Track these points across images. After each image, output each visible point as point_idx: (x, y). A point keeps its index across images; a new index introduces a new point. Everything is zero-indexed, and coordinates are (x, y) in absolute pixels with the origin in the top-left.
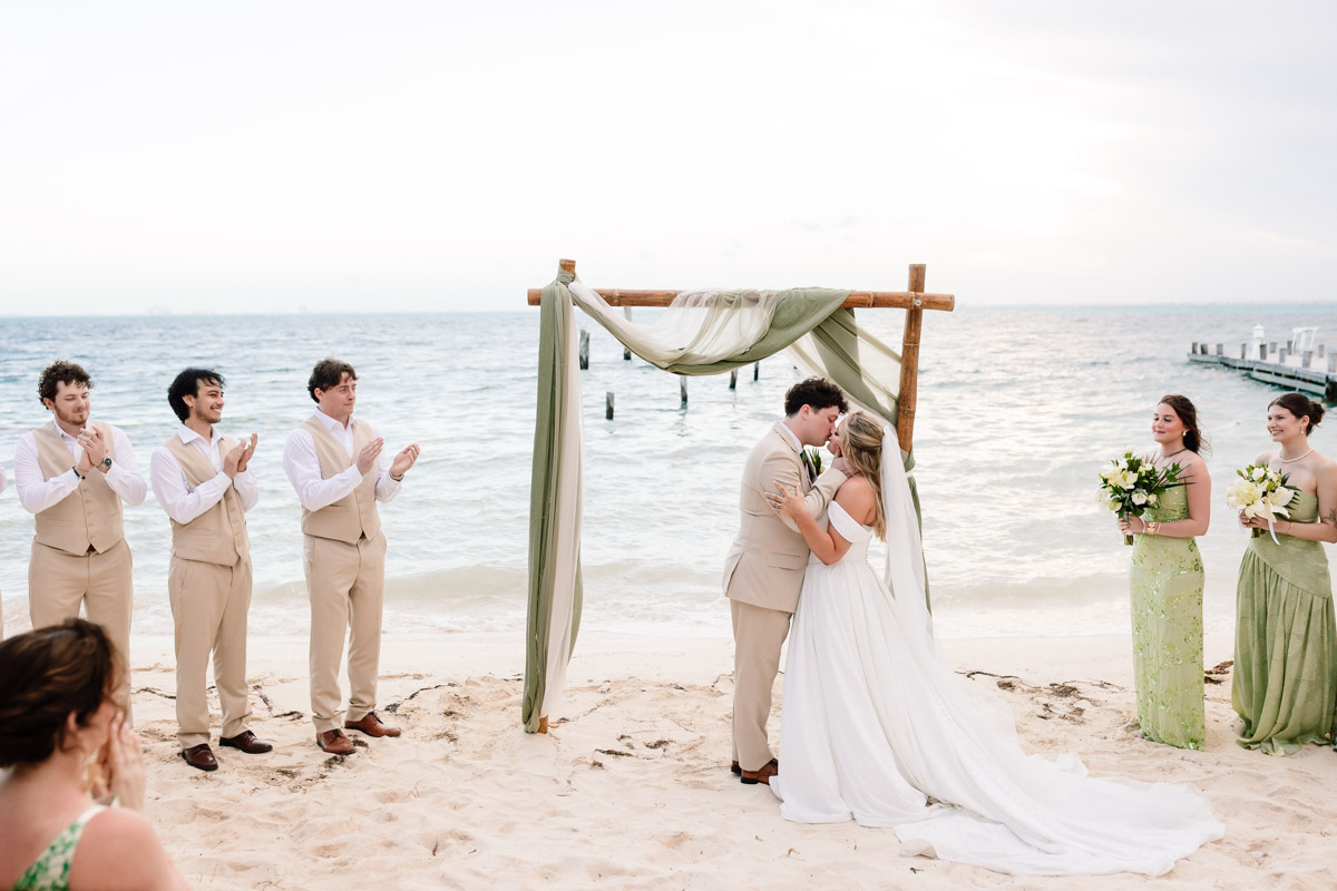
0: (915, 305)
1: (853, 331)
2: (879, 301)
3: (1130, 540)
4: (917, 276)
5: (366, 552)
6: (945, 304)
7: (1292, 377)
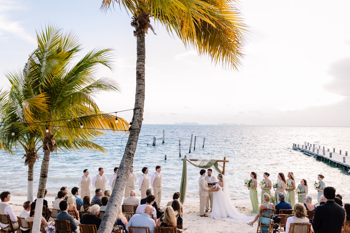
0: (224, 161)
1: (218, 164)
2: (221, 161)
3: (249, 189)
4: (225, 158)
5: (160, 188)
6: (228, 162)
7: (311, 154)
